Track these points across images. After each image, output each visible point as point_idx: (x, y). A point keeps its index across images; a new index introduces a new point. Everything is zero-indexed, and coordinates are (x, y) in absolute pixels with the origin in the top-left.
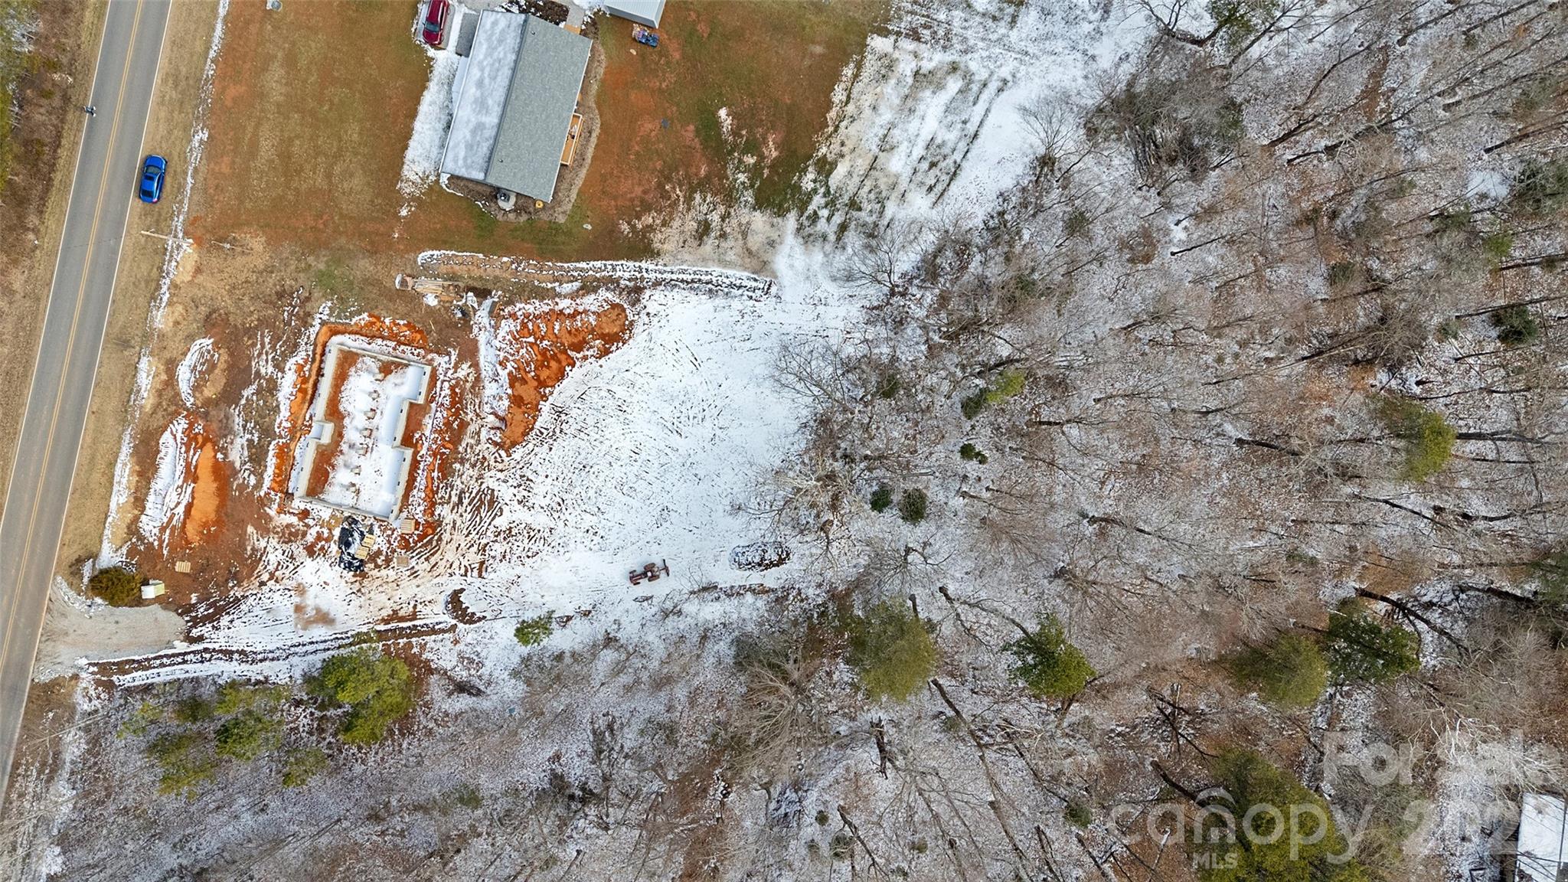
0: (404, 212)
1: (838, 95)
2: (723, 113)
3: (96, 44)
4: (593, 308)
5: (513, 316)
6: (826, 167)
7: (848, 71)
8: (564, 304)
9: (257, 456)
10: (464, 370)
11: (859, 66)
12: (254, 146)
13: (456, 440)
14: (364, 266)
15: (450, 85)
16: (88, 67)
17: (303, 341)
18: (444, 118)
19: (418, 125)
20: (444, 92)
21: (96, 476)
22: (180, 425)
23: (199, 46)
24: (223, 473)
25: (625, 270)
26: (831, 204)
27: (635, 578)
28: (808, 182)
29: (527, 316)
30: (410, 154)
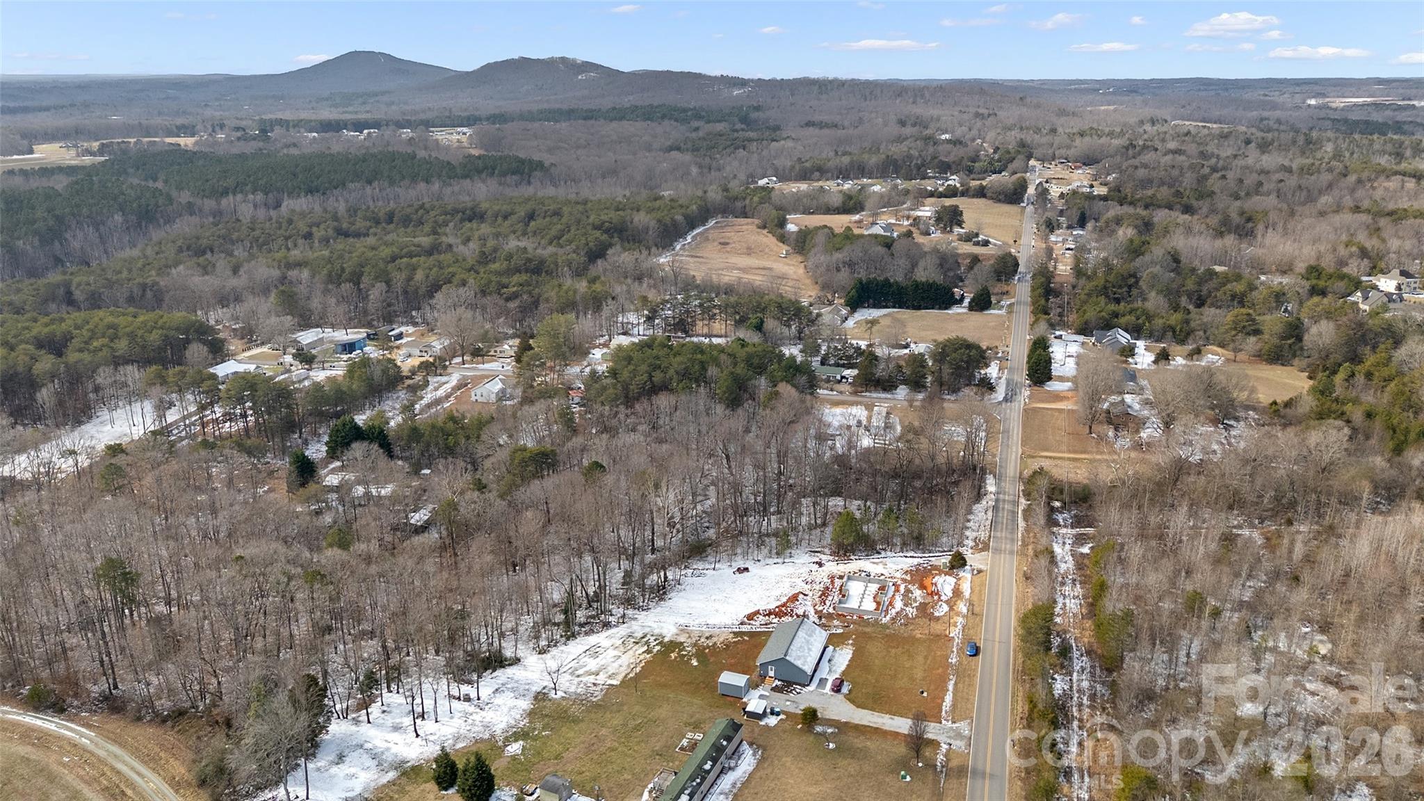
0: (851, 642)
1: (638, 669)
2: (696, 664)
3: (1013, 688)
4: (761, 617)
5: (798, 616)
6: (648, 651)
7: (631, 675)
8: (775, 620)
9: (908, 591)
10: (821, 608)
11: (626, 676)
12: (926, 658)
13: (823, 594)
14: (868, 630)
15: (830, 670)
16: (1016, 680)
17: (894, 614)
18: (832, 663)
19: (847, 663)
20: (834, 668)
21: (978, 588)
22: (944, 598)
23: (960, 685)
24: (922, 587)
25: (745, 628)
26: (647, 643)
27: (746, 569)
28: (658, 648)
29: (791, 616)
30: (850, 656)
